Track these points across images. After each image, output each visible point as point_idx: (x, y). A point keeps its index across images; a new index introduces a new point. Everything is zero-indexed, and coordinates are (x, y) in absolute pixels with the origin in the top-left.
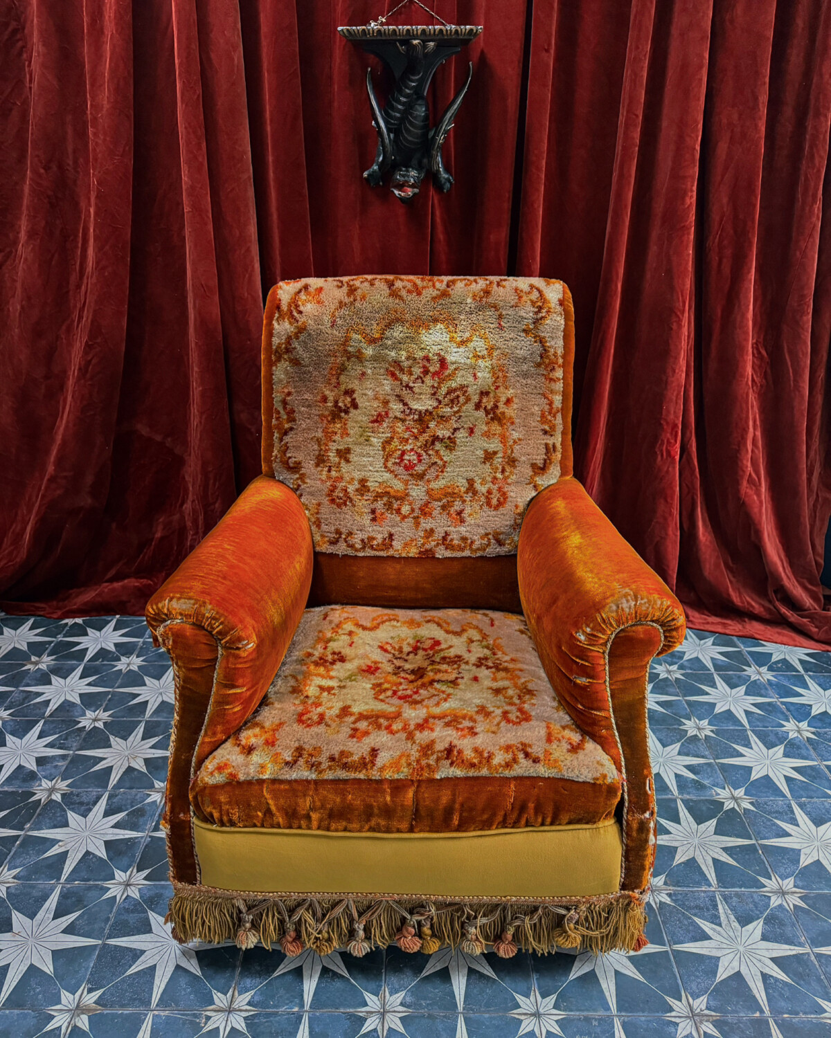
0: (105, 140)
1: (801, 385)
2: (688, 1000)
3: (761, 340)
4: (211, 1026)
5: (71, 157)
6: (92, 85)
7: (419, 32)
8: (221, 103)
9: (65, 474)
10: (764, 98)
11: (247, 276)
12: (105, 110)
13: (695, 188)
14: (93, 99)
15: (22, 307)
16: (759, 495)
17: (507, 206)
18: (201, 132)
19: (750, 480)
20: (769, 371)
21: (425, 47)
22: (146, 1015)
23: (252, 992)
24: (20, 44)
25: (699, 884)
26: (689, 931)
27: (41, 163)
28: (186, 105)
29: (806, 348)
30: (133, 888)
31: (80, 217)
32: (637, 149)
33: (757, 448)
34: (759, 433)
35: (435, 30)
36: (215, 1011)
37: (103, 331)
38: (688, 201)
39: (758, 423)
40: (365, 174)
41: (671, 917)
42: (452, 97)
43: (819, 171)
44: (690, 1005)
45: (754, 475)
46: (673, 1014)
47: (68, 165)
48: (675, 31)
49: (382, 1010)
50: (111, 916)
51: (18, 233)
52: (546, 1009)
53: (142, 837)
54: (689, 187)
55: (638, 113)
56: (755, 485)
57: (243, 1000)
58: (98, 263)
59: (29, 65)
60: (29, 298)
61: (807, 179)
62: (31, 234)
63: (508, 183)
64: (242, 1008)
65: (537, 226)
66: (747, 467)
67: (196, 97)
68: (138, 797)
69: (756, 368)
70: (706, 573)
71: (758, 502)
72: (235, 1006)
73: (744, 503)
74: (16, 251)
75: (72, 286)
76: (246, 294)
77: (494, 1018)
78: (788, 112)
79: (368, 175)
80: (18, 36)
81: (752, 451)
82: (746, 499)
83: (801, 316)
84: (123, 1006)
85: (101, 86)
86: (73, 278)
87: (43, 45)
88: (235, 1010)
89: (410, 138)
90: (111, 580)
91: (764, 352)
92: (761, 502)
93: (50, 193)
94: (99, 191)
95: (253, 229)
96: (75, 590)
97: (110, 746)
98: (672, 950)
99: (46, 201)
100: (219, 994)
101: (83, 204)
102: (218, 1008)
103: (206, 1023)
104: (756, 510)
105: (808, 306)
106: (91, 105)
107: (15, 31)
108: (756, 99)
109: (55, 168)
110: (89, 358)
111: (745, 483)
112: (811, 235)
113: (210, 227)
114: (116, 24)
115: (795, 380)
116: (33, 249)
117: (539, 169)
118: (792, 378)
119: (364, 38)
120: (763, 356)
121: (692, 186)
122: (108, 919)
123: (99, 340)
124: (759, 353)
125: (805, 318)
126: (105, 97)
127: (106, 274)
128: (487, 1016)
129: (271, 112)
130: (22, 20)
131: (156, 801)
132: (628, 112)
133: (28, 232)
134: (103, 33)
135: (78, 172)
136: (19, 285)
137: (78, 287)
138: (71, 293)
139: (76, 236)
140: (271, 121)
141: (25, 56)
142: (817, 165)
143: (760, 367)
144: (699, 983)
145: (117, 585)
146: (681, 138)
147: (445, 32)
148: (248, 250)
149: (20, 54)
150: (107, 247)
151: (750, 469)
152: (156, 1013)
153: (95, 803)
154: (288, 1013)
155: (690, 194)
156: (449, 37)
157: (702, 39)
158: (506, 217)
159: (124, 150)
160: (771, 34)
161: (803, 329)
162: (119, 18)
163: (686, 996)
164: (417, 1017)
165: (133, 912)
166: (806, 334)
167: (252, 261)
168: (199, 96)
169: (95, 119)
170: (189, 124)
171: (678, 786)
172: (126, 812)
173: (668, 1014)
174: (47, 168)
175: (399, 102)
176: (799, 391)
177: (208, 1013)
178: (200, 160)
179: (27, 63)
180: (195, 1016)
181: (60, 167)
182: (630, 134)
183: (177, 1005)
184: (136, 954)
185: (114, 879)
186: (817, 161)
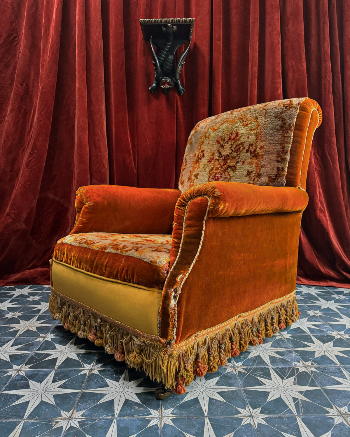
0: (46, 72)
1: (336, 167)
2: (337, 408)
3: (316, 151)
4: (58, 425)
5: (32, 82)
6: (43, 53)
7: (171, 21)
8: (93, 59)
9: (14, 212)
10: (304, 56)
11: (101, 125)
12: (47, 61)
13: (281, 87)
14: (43, 58)
15: (4, 141)
16: (325, 216)
17: (207, 98)
18: (85, 68)
19: (321, 210)
20: (321, 164)
21: (173, 28)
22: (20, 422)
23: (84, 411)
24: (16, 42)
25: (330, 364)
26: (329, 381)
27: (20, 83)
28: (80, 57)
29: (336, 151)
30: (22, 371)
31: (33, 105)
32: (257, 75)
33: (321, 196)
34: (321, 190)
35: (176, 20)
36: (61, 419)
37: (38, 147)
38: (279, 92)
39: (320, 186)
40: (150, 88)
41: (318, 376)
42: (184, 51)
43: (329, 81)
44: (339, 411)
45: (322, 208)
46: (330, 414)
47: (30, 85)
48: (267, 34)
49: (160, 416)
50: (7, 382)
51: (7, 112)
52: (256, 414)
53: (30, 353)
54: (279, 86)
55: (256, 61)
56: (323, 213)
57: (78, 414)
58: (38, 119)
59: (19, 49)
60: (8, 136)
61: (325, 85)
62: (11, 111)
63: (207, 89)
64: (78, 417)
65: (219, 105)
66: (318, 203)
67: (83, 55)
68: (30, 340)
69: (316, 163)
70: (307, 257)
71: (326, 220)
72: (74, 417)
73: (319, 220)
74: (5, 119)
75: (26, 133)
76: (100, 133)
77: (226, 418)
78: (314, 63)
79: (151, 88)
80: (16, 39)
81: (320, 197)
82: (320, 218)
83: (331, 138)
84: (6, 418)
85: (46, 53)
86: (28, 129)
87: (26, 40)
88: (73, 418)
89: (168, 68)
90: (30, 269)
91: (318, 156)
92: (327, 220)
93: (22, 94)
94: (42, 91)
95: (104, 108)
96: (12, 275)
97: (20, 323)
98: (322, 389)
99: (19, 97)
100: (65, 412)
101: (35, 101)
102: (63, 418)
103: (55, 425)
104: (325, 223)
105: (334, 134)
106: (42, 60)
107: (15, 37)
108: (301, 56)
109: (25, 85)
110: (30, 159)
111: (319, 211)
112: (330, 106)
113: (86, 104)
114: (54, 31)
115: (333, 166)
116: (12, 116)
117: (219, 83)
118: (332, 165)
119: (149, 24)
120: (318, 158)
121: (280, 86)
122: (6, 383)
123: (36, 151)
124: (316, 157)
125: (333, 139)
126: (47, 57)
127: (41, 123)
128: (222, 417)
129: (113, 63)
130: (18, 34)
131: (40, 341)
132: (252, 61)
133: (11, 109)
134: (49, 35)
135: (34, 88)
136: (4, 133)
137: (29, 133)
138: (26, 136)
139: (31, 112)
140: (113, 67)
141: (18, 46)
142: (328, 79)
143: (317, 162)
144: (341, 401)
145: (32, 271)
146: (274, 68)
147: (180, 21)
148: (101, 115)
149: (16, 45)
150: (43, 113)
151: (319, 204)
152: (26, 421)
153: (7, 342)
154: (105, 419)
155: (280, 89)
156: (182, 23)
157: (278, 34)
158: (207, 103)
159: (53, 75)
160: (303, 33)
161: (333, 144)
162: (56, 28)
163: (335, 407)
164: (180, 419)
165: (20, 380)
166: (334, 145)
167: (103, 120)
168: (84, 55)
169: (43, 65)
170: (80, 64)
171: (310, 331)
172: (23, 345)
173: (328, 414)
174: (21, 85)
175: (163, 53)
176: (336, 170)
177: (57, 420)
178: (84, 77)
179: (18, 49)
180: (49, 422)
181: (27, 85)
182: (253, 69)
183: (39, 417)
184: (19, 397)
185: (12, 368)
186: (328, 78)
